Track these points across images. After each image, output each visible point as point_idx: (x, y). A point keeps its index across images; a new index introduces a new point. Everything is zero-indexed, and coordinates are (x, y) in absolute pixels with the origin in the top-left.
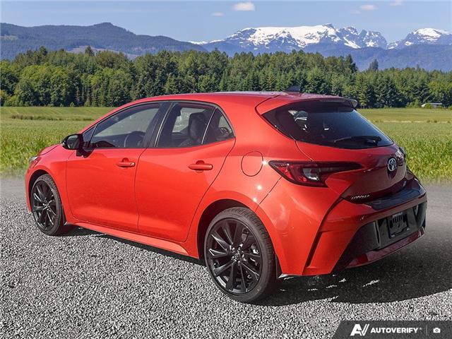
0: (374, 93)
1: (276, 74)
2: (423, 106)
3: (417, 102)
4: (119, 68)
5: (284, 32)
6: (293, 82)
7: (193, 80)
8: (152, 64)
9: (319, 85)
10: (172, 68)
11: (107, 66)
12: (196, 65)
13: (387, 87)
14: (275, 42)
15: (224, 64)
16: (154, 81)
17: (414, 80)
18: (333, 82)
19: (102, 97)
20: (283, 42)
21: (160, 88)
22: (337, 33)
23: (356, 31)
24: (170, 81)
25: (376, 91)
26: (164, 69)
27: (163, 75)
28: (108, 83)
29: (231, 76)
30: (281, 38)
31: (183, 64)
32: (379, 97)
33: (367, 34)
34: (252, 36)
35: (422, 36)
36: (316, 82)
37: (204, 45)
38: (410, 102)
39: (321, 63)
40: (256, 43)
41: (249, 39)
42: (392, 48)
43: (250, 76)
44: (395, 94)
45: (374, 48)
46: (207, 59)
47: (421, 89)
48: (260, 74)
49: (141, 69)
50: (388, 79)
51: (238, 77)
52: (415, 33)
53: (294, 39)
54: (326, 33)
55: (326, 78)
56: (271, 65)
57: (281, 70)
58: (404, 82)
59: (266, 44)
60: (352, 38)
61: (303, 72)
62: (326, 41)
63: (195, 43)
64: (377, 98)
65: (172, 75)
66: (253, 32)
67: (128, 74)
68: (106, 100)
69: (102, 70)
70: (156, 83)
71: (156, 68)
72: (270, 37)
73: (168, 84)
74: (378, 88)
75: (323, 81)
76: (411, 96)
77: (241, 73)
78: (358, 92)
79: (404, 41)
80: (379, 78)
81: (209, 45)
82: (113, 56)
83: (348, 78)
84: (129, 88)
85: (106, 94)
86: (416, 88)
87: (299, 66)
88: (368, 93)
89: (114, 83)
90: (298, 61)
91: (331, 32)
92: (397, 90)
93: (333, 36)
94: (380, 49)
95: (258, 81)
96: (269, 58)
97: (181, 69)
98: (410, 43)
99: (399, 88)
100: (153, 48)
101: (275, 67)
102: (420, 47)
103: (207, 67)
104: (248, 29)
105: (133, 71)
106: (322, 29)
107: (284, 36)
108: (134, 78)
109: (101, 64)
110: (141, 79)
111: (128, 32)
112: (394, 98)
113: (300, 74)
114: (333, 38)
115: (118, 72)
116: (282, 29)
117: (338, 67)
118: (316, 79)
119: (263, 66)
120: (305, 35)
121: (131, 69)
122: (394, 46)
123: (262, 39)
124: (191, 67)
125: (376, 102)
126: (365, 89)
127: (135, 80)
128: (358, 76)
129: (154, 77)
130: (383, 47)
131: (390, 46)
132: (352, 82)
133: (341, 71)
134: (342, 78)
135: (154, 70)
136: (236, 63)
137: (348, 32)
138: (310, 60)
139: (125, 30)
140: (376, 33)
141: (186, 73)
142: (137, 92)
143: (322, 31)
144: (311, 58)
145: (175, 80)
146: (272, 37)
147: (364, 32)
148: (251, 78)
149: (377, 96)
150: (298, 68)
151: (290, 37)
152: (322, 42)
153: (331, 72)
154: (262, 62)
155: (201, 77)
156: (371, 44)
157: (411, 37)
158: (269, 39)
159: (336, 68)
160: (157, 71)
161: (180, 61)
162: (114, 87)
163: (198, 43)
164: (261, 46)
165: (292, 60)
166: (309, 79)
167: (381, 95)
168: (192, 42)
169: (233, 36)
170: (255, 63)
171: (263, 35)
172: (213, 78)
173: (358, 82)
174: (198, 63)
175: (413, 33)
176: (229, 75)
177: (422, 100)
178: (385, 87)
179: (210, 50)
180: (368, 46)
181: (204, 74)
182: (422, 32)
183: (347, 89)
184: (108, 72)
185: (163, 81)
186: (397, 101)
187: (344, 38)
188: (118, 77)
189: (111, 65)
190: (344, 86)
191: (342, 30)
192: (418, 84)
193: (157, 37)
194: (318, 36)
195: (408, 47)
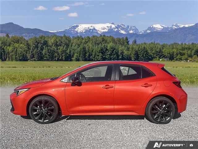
0: (138, 54)
1: (93, 46)
2: (161, 60)
3: (158, 58)
4: (21, 43)
5: (92, 26)
6: (101, 49)
7: (56, 49)
8: (36, 42)
9: (113, 51)
10: (46, 43)
11: (16, 42)
12: (57, 42)
13: (144, 52)
14: (88, 31)
15: (70, 41)
16: (38, 49)
17: (156, 48)
18: (119, 49)
19: (14, 57)
20: (91, 31)
21: (41, 53)
22: (116, 27)
23: (124, 26)
24: (45, 49)
25: (139, 53)
26: (42, 44)
27: (42, 46)
28: (17, 51)
29: (73, 47)
30: (90, 29)
31: (51, 41)
32: (140, 56)
33: (130, 27)
34: (77, 28)
35: (155, 28)
36: (112, 49)
37: (55, 32)
38: (154, 58)
39: (113, 41)
40: (79, 31)
41: (76, 30)
42: (141, 33)
43: (81, 47)
44: (148, 54)
45: (133, 34)
46: (62, 39)
47: (159, 53)
48: (86, 45)
49: (32, 44)
50: (144, 48)
51: (76, 47)
52: (151, 27)
53: (96, 30)
54: (111, 27)
55: (116, 48)
56: (91, 42)
57: (96, 44)
58: (152, 49)
59: (83, 32)
60: (123, 29)
61: (106, 45)
62: (111, 30)
63: (51, 32)
64: (139, 56)
65: (46, 46)
66: (77, 26)
67: (26, 46)
68: (16, 58)
69: (14, 44)
70: (39, 50)
71: (38, 43)
72: (85, 29)
73: (44, 51)
74: (140, 52)
75: (115, 49)
76: (155, 56)
77: (77, 45)
78: (131, 54)
79: (147, 30)
80: (140, 47)
81: (58, 32)
82: (19, 38)
83: (126, 48)
84: (26, 53)
85: (16, 55)
86: (157, 52)
87: (104, 42)
88: (135, 54)
89: (19, 50)
90: (103, 40)
91: (113, 26)
92: (149, 53)
93: (114, 28)
94: (135, 34)
95: (85, 49)
96: (90, 39)
97: (50, 44)
98: (149, 31)
99: (149, 52)
100: (32, 34)
101: (93, 42)
102: (154, 33)
103: (62, 43)
104: (75, 25)
105: (28, 45)
106: (109, 25)
107: (92, 28)
108: (28, 48)
109: (13, 42)
110: (31, 49)
111: (21, 27)
112: (147, 57)
113: (105, 46)
114: (114, 29)
115: (21, 45)
116: (91, 25)
117: (121, 43)
118: (111, 48)
119: (87, 42)
120: (101, 28)
121: (27, 44)
122: (142, 32)
123: (82, 30)
124: (54, 43)
125: (139, 58)
126: (134, 52)
127: (29, 49)
128: (131, 47)
129: (38, 47)
130: (137, 33)
131: (140, 32)
132: (128, 49)
133: (122, 44)
134: (123, 47)
135: (38, 45)
136: (75, 41)
137: (120, 26)
138: (109, 40)
139: (19, 26)
140: (134, 27)
141: (52, 46)
142: (30, 54)
143: (109, 26)
144: (109, 39)
145: (47, 49)
146: (86, 29)
147: (128, 26)
148: (82, 47)
149: (139, 55)
150: (103, 43)
151: (94, 29)
152: (109, 31)
153: (118, 45)
154: (87, 41)
155: (59, 47)
156: (131, 32)
157: (150, 28)
158: (85, 30)
159: (120, 43)
160: (39, 45)
161: (49, 40)
162: (20, 52)
163: (53, 32)
164: (81, 33)
165: (100, 39)
166: (108, 48)
167: (141, 55)
168: (50, 31)
169: (68, 28)
170: (84, 41)
171: (82, 28)
172: (65, 48)
173: (131, 49)
174: (58, 41)
175: (150, 27)
176: (72, 46)
177: (160, 57)
178: (143, 52)
179: (62, 35)
180: (130, 33)
181: (60, 46)
182: (154, 26)
183: (126, 52)
184: (16, 45)
185: (42, 49)
186: (148, 58)
187: (119, 29)
188: (21, 47)
189: (18, 42)
190: (124, 51)
191: (118, 25)
192: (158, 50)
193: (34, 29)
194: (107, 28)
195: (148, 33)
